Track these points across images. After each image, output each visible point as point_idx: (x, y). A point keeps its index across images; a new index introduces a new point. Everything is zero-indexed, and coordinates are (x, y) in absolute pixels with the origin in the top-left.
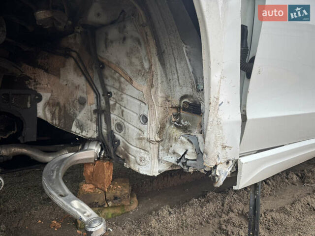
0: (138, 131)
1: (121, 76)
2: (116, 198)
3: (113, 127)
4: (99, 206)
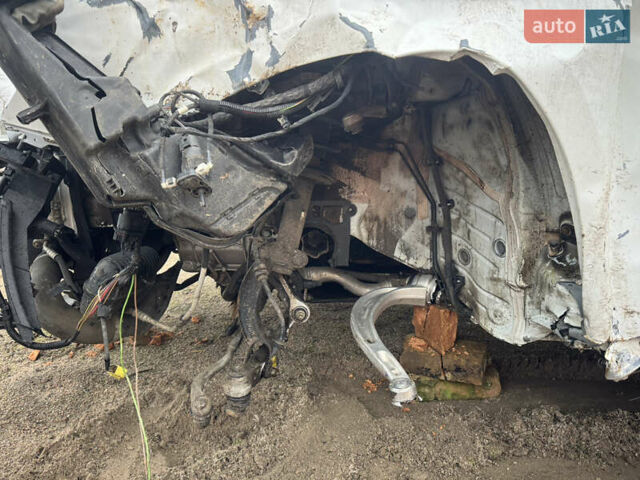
0: (491, 266)
1: (466, 176)
2: (458, 369)
3: (455, 256)
4: (432, 376)
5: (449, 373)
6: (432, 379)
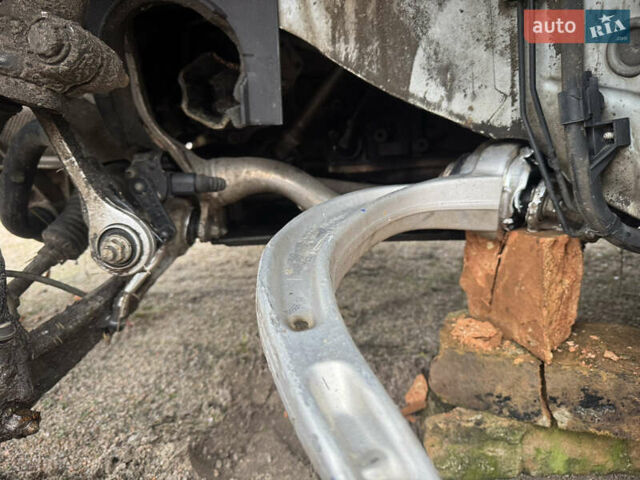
2: (591, 400)
5: (563, 409)
6: (515, 422)
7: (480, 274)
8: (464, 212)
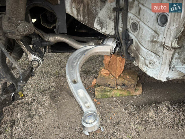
2: (124, 85)
3: (129, 26)
5: (119, 86)
6: (111, 88)
7: (107, 61)
8: (104, 52)
